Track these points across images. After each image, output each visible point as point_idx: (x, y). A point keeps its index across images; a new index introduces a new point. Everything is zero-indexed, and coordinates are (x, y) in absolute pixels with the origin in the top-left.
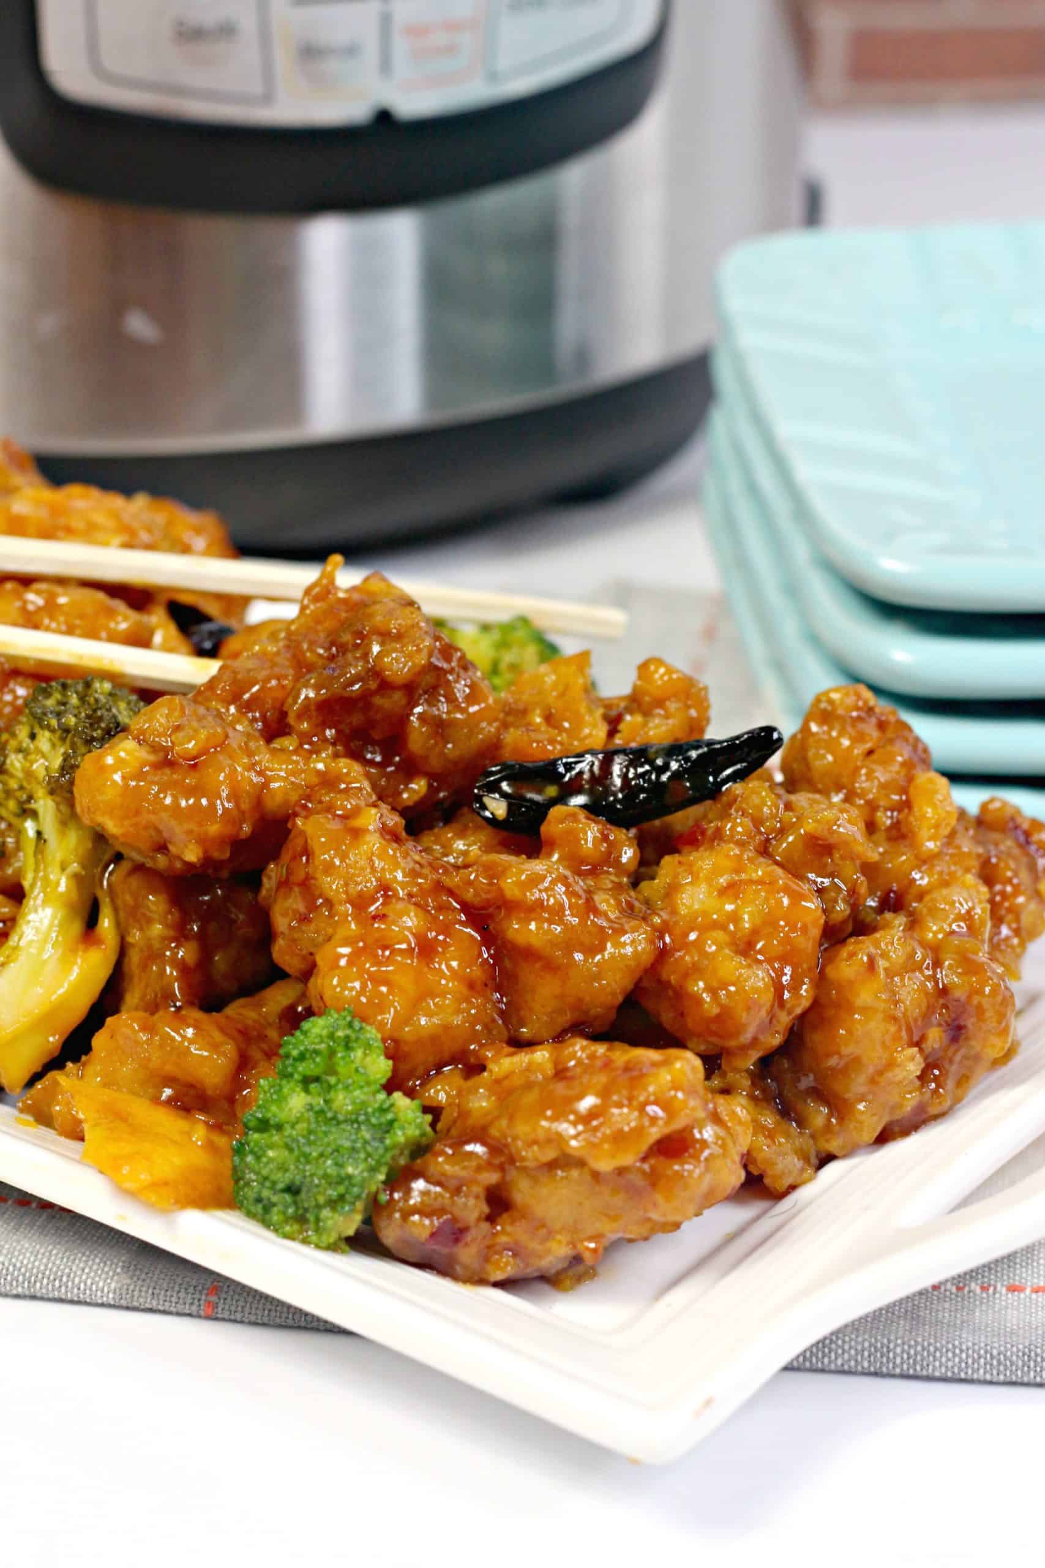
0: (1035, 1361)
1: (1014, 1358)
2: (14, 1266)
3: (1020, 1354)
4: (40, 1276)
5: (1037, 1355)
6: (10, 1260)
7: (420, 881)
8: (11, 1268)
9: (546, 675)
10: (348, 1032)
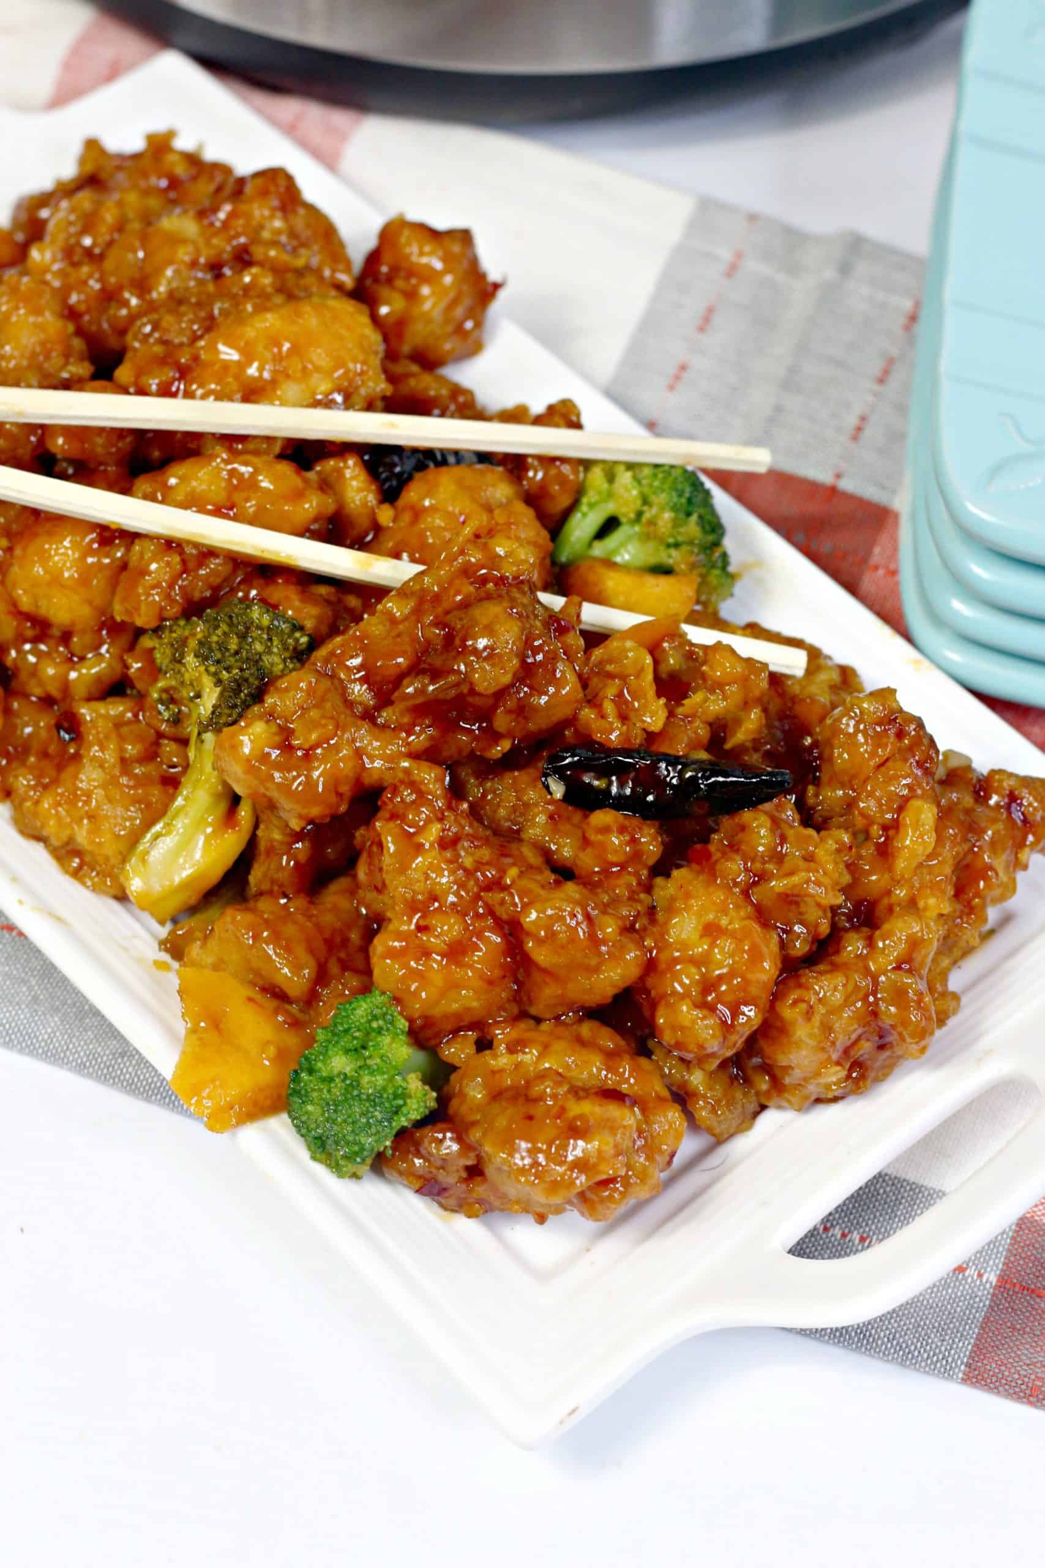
0: (868, 1341)
1: (853, 1334)
2: (139, 1078)
3: (859, 1331)
4: (156, 1091)
5: (870, 1336)
6: (136, 1072)
7: (463, 893)
8: (136, 1080)
9: (630, 650)
10: (381, 1022)
